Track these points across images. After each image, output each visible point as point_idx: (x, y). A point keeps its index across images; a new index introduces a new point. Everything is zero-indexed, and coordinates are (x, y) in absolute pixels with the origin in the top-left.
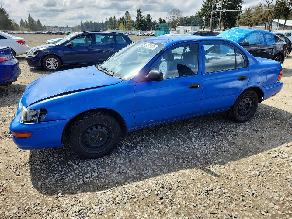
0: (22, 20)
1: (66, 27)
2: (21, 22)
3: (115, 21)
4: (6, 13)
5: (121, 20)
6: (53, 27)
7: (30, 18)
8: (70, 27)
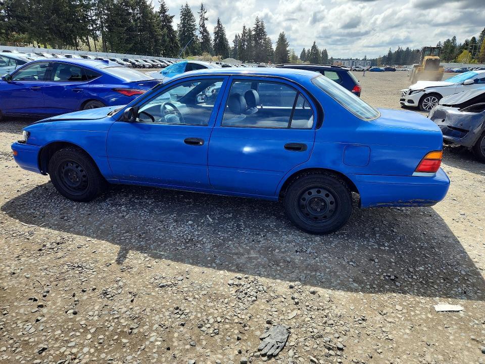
0: (304, 51)
1: (363, 60)
2: (302, 53)
3: (454, 47)
4: (285, 41)
5: (467, 43)
6: (343, 60)
7: (314, 47)
8: (369, 59)
